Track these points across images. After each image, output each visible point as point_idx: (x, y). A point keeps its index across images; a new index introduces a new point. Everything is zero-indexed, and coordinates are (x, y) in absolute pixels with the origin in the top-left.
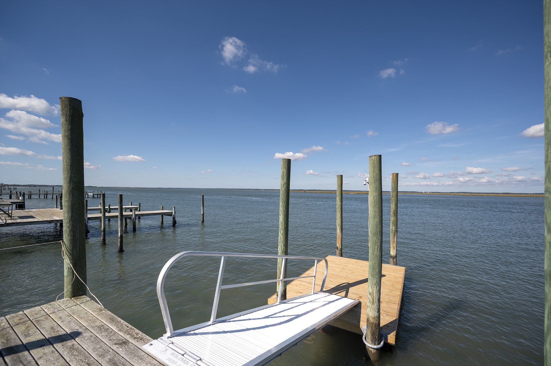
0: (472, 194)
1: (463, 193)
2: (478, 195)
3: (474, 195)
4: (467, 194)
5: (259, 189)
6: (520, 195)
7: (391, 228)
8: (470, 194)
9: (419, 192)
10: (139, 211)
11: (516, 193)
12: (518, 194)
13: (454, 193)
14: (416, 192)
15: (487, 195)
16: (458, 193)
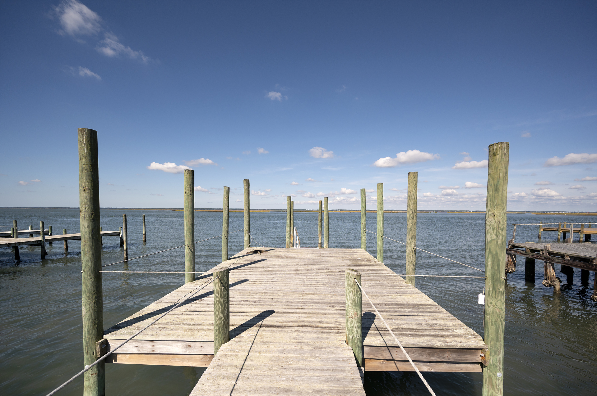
0: (347, 211)
1: (340, 210)
2: (351, 211)
3: (348, 211)
4: (343, 211)
5: (128, 208)
6: (375, 212)
7: (319, 229)
8: (345, 211)
9: (308, 210)
10: (51, 235)
11: (374, 210)
12: (375, 210)
13: (334, 210)
14: (305, 210)
15: (356, 211)
16: (337, 210)
